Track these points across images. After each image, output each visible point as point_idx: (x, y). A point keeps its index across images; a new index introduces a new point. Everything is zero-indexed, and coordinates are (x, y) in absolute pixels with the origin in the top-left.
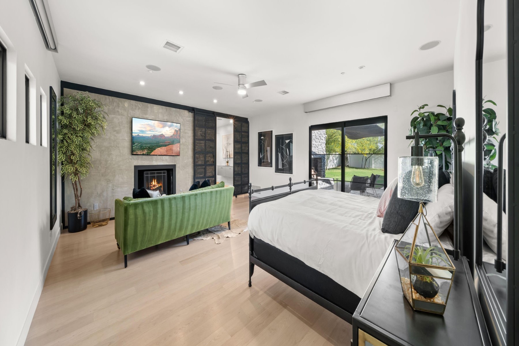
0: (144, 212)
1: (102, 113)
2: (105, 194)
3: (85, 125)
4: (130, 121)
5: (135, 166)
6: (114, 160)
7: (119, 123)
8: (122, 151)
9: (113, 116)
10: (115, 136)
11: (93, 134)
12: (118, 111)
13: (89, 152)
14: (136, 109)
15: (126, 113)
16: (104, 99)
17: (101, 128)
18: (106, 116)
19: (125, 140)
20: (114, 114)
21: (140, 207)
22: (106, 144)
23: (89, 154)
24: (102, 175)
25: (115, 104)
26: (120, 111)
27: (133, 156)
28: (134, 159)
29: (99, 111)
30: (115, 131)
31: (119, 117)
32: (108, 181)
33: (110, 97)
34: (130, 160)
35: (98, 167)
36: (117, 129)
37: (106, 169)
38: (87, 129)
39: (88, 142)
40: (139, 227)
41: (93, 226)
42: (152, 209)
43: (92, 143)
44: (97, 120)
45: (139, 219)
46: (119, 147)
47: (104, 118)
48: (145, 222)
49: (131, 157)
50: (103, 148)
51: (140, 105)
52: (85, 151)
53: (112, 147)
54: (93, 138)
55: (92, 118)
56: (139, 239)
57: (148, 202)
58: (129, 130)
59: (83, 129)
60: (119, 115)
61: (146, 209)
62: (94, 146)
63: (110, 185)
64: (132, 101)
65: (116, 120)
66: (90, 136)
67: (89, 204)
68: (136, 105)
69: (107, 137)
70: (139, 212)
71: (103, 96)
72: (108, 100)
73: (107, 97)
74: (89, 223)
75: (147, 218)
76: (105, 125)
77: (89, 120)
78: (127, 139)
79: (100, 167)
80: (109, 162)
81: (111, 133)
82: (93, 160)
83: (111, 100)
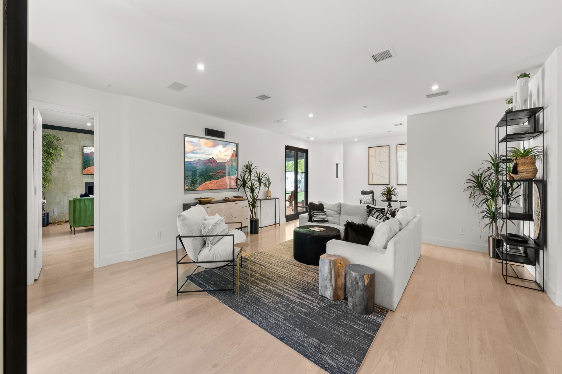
0: (85, 205)
1: (60, 145)
2: (62, 203)
3: (48, 153)
4: (82, 149)
5: (85, 183)
6: (69, 178)
7: (72, 151)
8: (75, 172)
9: (68, 146)
10: (70, 160)
11: (53, 160)
12: (72, 142)
13: (51, 172)
14: (86, 140)
15: (78, 143)
16: (61, 134)
17: (59, 155)
18: (62, 147)
19: (78, 163)
20: (69, 145)
21: (83, 201)
22: (63, 166)
23: (50, 174)
24: (60, 189)
25: (70, 137)
26: (73, 142)
27: (84, 175)
28: (85, 178)
29: (58, 144)
30: (70, 157)
31: (73, 146)
32: (65, 194)
33: (66, 132)
34: (82, 179)
35: (57, 183)
36: (71, 155)
37: (63, 185)
38: (49, 156)
39: (50, 165)
40: (82, 213)
41: (53, 225)
42: (90, 203)
43: (53, 166)
44: (56, 150)
45: (82, 208)
46: (73, 169)
47: (61, 148)
48: (86, 210)
49: (82, 176)
50: (61, 170)
51: (90, 137)
52: (48, 172)
53: (67, 169)
54: (53, 162)
55: (53, 149)
56: (83, 220)
57: (88, 199)
58: (81, 156)
59: (46, 156)
60: (73, 145)
61: (87, 202)
62: (54, 168)
63: (66, 197)
64: (83, 134)
65: (70, 149)
66: (51, 161)
67: (50, 210)
68: (87, 136)
69: (64, 162)
70: (82, 204)
71: (60, 131)
72: (64, 134)
73: (63, 132)
74: (51, 223)
75: (87, 208)
76: (62, 153)
77: (51, 150)
78: (79, 162)
79: (58, 183)
80: (65, 179)
81: (66, 158)
82: (53, 178)
83: (66, 134)
